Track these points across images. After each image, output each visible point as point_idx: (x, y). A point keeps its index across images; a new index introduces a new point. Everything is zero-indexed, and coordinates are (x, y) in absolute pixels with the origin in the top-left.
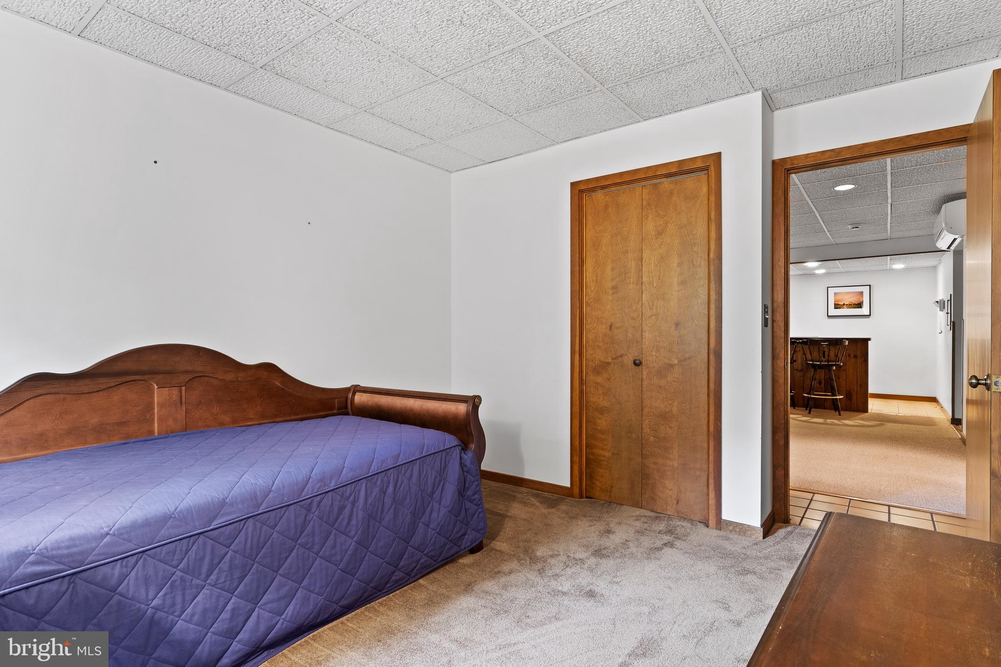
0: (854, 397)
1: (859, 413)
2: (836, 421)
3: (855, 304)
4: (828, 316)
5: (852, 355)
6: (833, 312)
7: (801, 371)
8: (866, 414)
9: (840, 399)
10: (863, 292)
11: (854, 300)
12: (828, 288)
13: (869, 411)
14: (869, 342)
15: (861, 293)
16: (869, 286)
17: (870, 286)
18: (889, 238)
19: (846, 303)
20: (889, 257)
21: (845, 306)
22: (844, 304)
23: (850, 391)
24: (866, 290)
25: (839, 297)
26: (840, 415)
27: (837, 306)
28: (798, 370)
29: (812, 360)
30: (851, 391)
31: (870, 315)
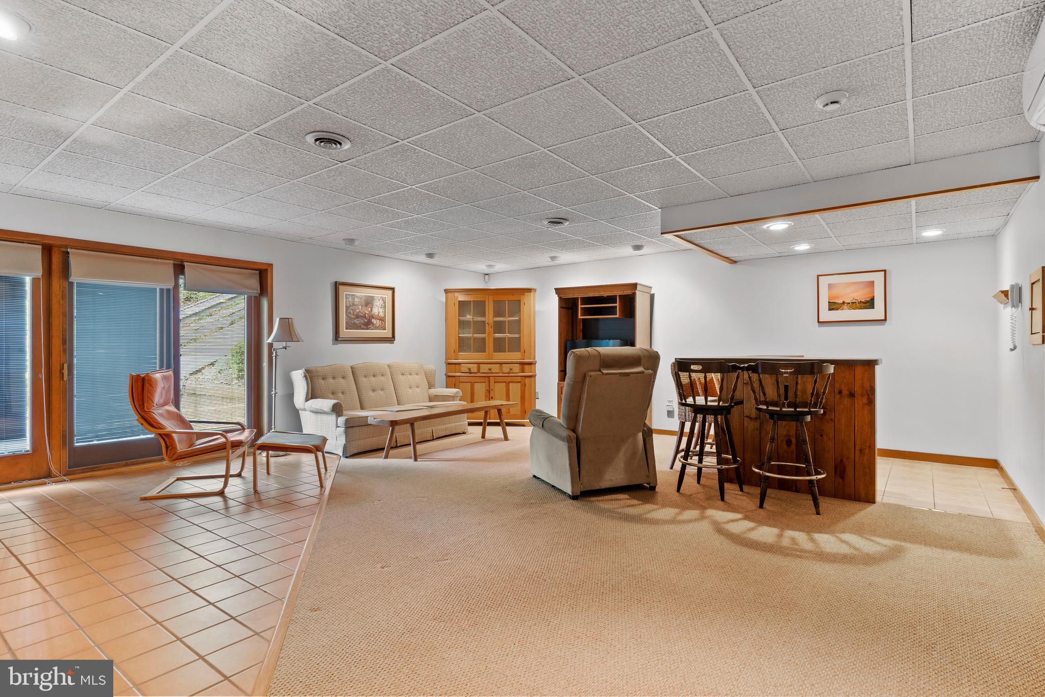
0: (850, 473)
1: (857, 505)
2: (801, 537)
3: (861, 302)
4: (818, 322)
5: (845, 392)
6: (826, 315)
7: (756, 418)
8: (871, 508)
9: (818, 481)
10: (874, 281)
11: (861, 295)
12: (818, 276)
13: (878, 498)
14: (877, 367)
15: (872, 283)
16: (883, 272)
17: (885, 271)
18: (913, 161)
19: (847, 301)
20: (913, 201)
21: (845, 306)
22: (844, 303)
23: (842, 461)
24: (878, 278)
25: (836, 292)
26: (818, 513)
27: (833, 306)
28: (751, 418)
29: (767, 404)
30: (844, 460)
31: (885, 320)
